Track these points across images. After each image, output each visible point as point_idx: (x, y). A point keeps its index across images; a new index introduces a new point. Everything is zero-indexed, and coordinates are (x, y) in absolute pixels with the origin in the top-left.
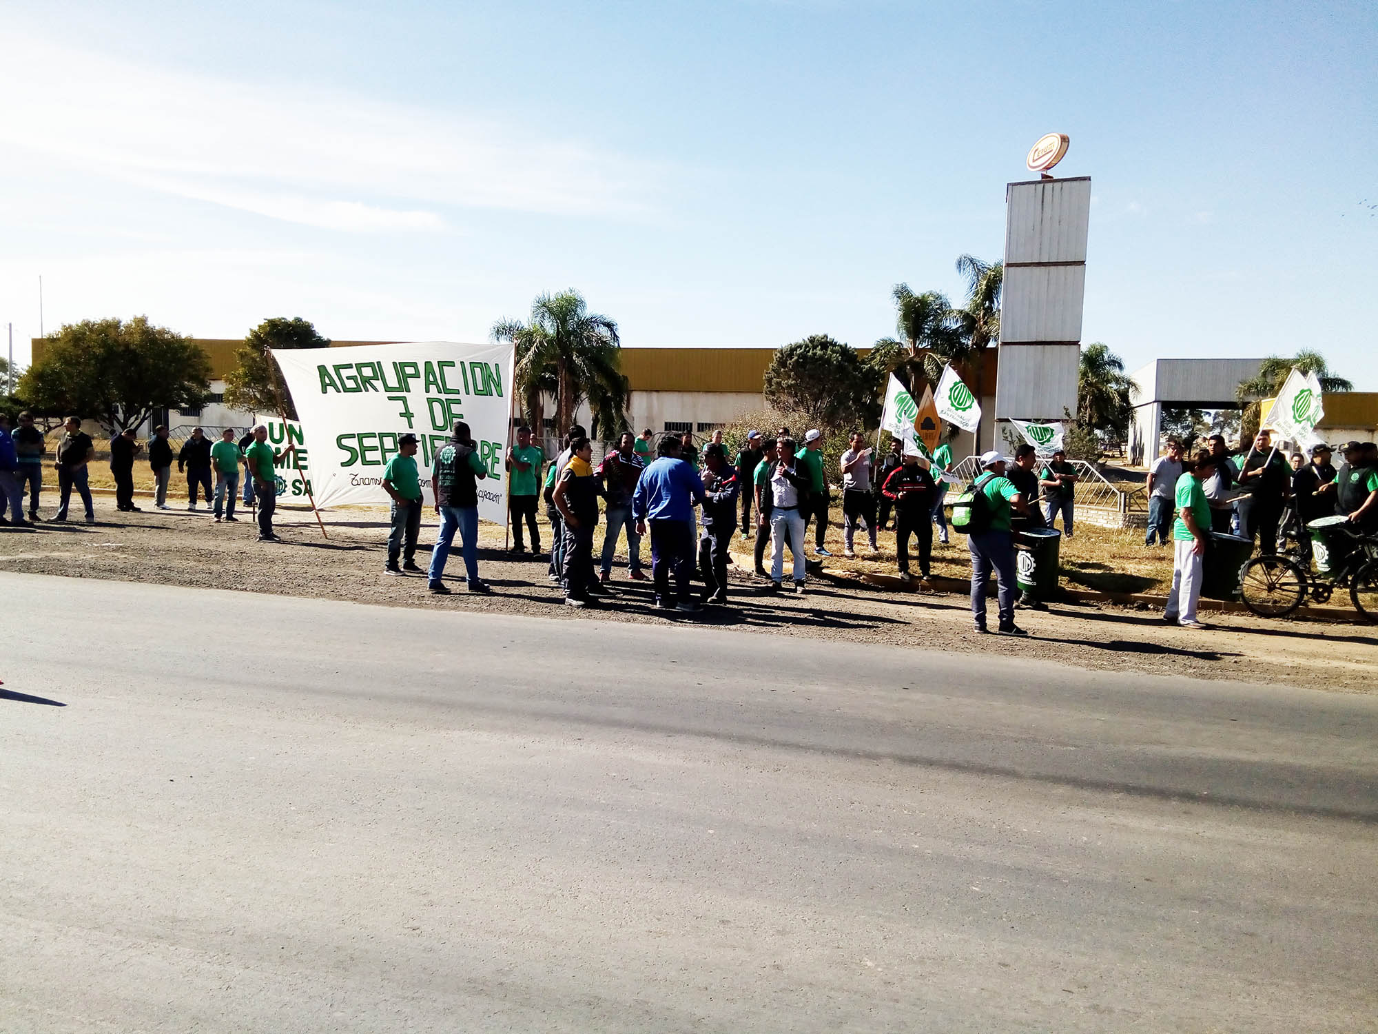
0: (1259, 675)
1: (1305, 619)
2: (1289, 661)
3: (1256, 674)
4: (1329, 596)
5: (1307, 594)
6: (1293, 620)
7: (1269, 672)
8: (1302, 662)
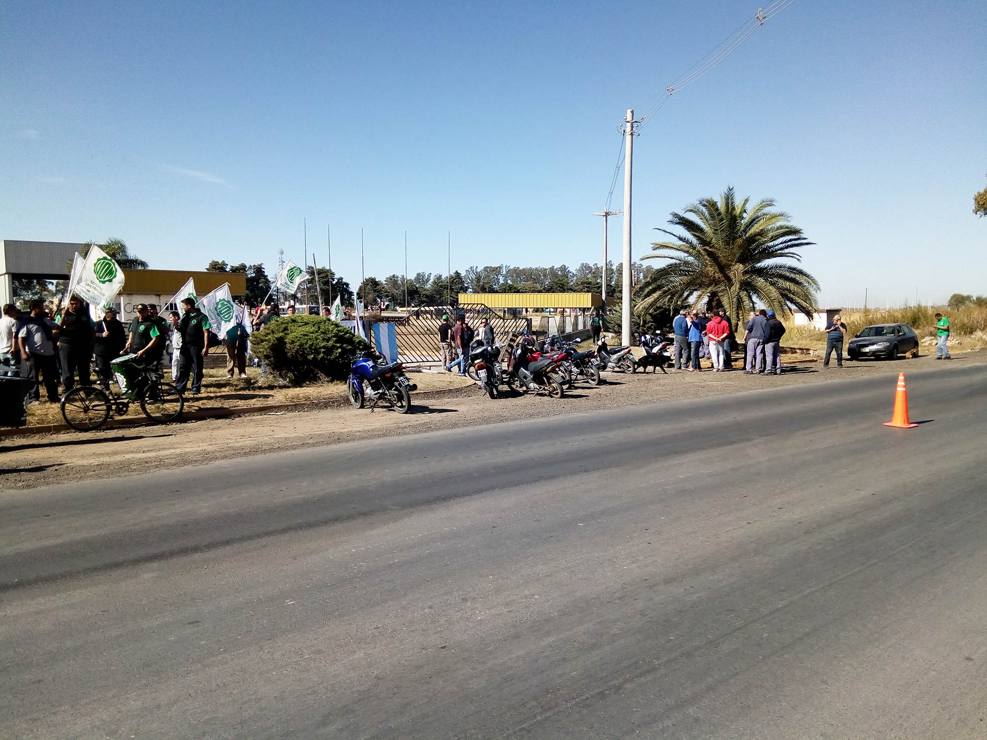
0: (73, 476)
1: (112, 428)
2: (95, 461)
3: (71, 476)
4: (127, 410)
5: (112, 410)
6: (104, 430)
7: (81, 472)
8: (106, 459)
